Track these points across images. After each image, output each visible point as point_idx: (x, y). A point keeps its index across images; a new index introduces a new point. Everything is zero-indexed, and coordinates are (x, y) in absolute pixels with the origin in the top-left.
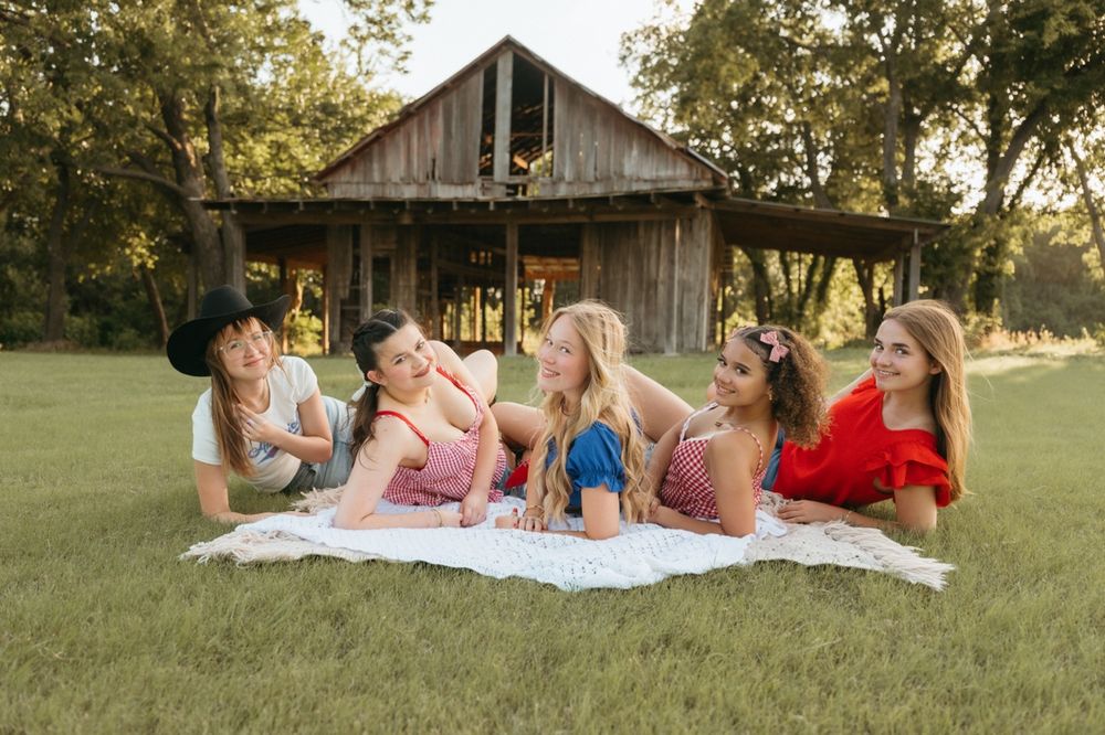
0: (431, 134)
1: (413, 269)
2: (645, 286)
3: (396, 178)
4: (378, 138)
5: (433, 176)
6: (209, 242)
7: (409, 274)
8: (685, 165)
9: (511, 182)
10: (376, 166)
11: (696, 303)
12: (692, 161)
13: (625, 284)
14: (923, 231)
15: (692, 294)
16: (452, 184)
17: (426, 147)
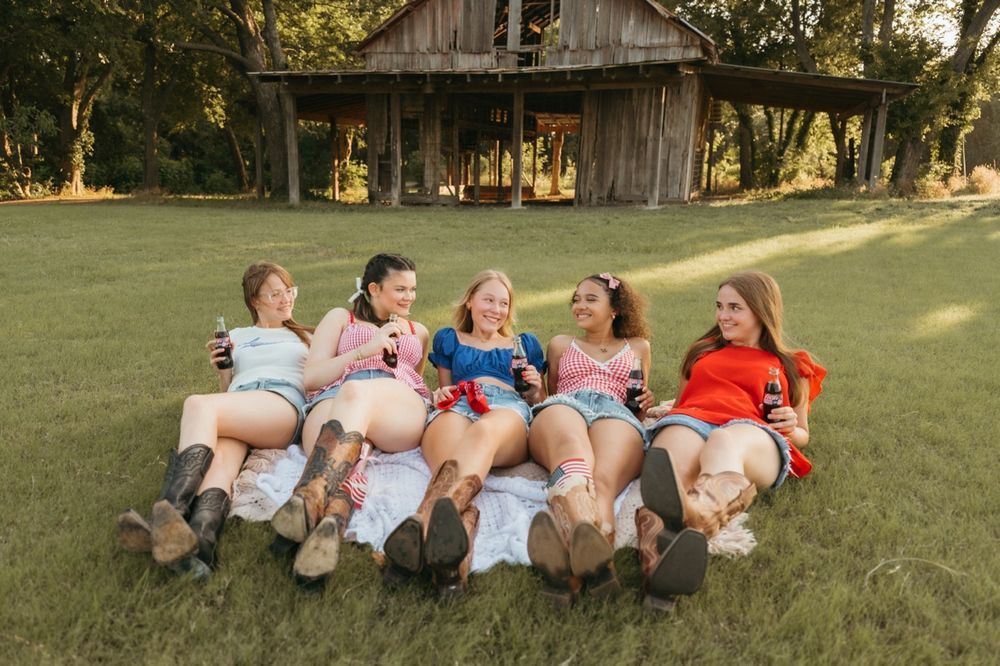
0: (453, 8)
1: (438, 128)
2: (636, 145)
3: (423, 49)
4: (408, 12)
5: (455, 47)
6: (270, 106)
7: (436, 133)
8: (676, 32)
9: (522, 51)
10: (406, 37)
11: (681, 158)
12: (682, 28)
13: (619, 142)
14: (891, 91)
15: (677, 150)
16: (471, 53)
17: (448, 19)
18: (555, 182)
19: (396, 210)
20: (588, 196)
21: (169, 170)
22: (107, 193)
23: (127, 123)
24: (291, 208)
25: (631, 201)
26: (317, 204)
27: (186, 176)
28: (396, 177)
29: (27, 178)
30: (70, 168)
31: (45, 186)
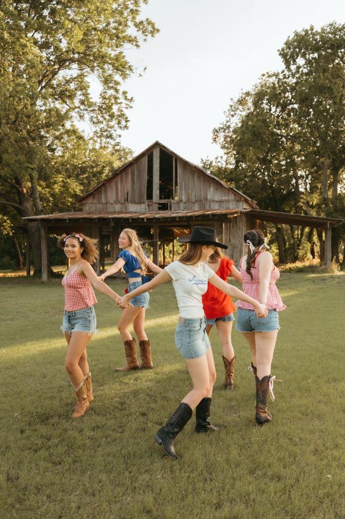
0: (126, 182)
3: (112, 201)
4: (104, 184)
5: (128, 200)
8: (232, 195)
9: (160, 202)
10: (103, 196)
11: (239, 254)
12: (236, 193)
15: (237, 249)
16: (135, 203)
17: (124, 188)
24: (43, 283)
28: (97, 266)
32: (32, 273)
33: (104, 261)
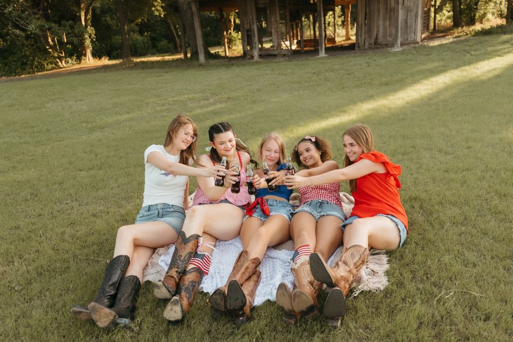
1: (277, 11)
2: (388, 12)
6: (185, 7)
7: (276, 15)
11: (414, 18)
13: (379, 11)
15: (412, 13)
18: (347, 32)
19: (257, 62)
20: (363, 43)
21: (138, 42)
22: (105, 61)
23: (112, 19)
24: (201, 65)
25: (387, 45)
26: (215, 61)
27: (147, 45)
28: (256, 44)
29: (63, 57)
30: (84, 49)
31: (72, 60)
32: (189, 55)
33: (262, 39)
